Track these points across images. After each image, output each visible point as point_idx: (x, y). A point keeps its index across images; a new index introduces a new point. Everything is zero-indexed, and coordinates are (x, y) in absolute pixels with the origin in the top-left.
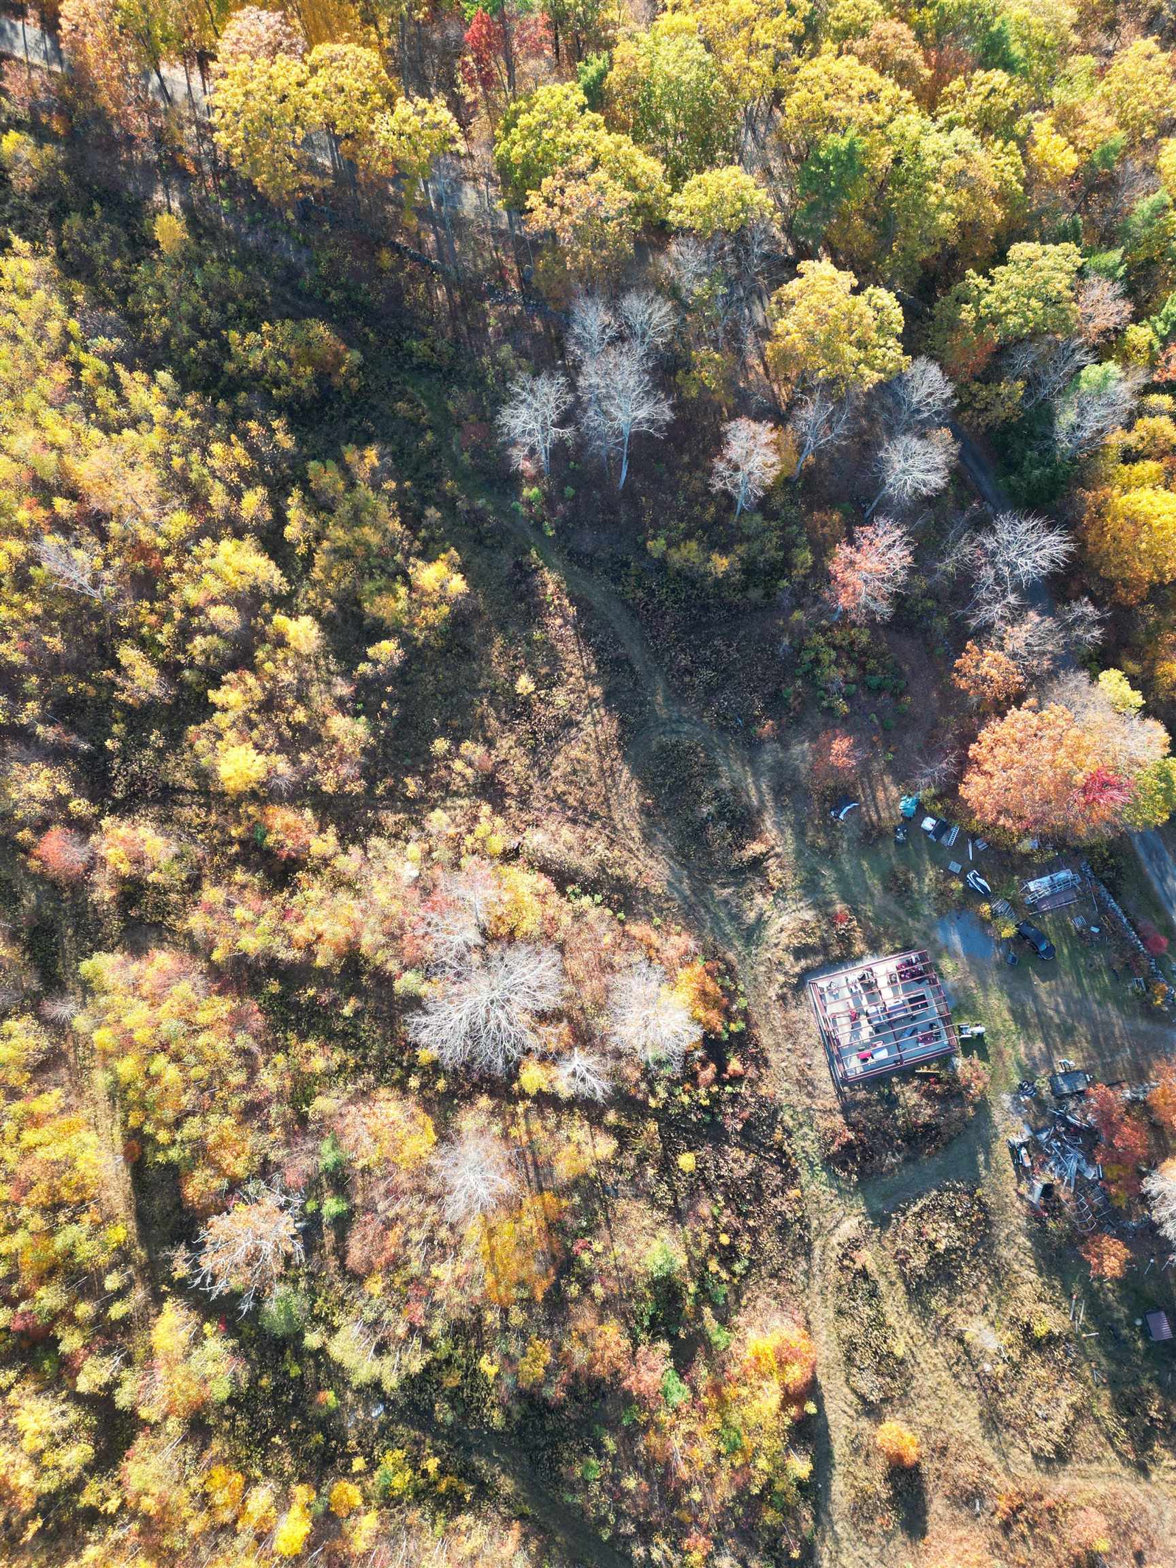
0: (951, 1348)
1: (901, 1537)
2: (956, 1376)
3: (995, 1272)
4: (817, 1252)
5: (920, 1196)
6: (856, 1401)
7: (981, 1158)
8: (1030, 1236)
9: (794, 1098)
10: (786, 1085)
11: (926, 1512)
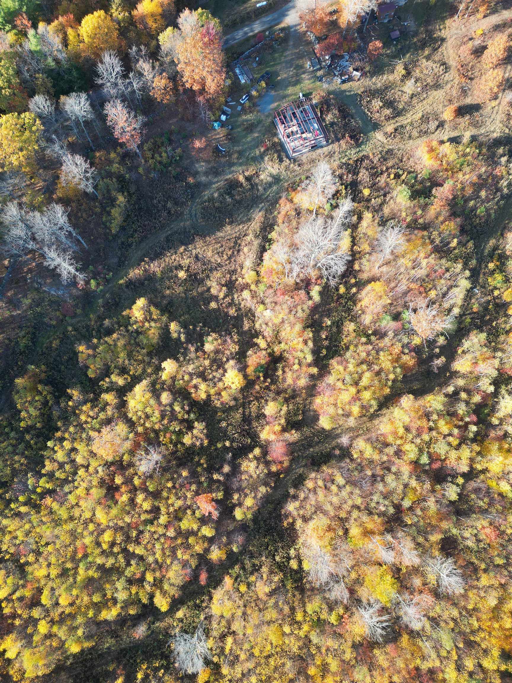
0: (415, 100)
1: (481, 111)
2: (424, 99)
3: (386, 88)
4: (391, 147)
5: (364, 113)
6: (439, 129)
7: (347, 93)
8: (372, 77)
9: (336, 158)
10: (332, 161)
11: (472, 104)
